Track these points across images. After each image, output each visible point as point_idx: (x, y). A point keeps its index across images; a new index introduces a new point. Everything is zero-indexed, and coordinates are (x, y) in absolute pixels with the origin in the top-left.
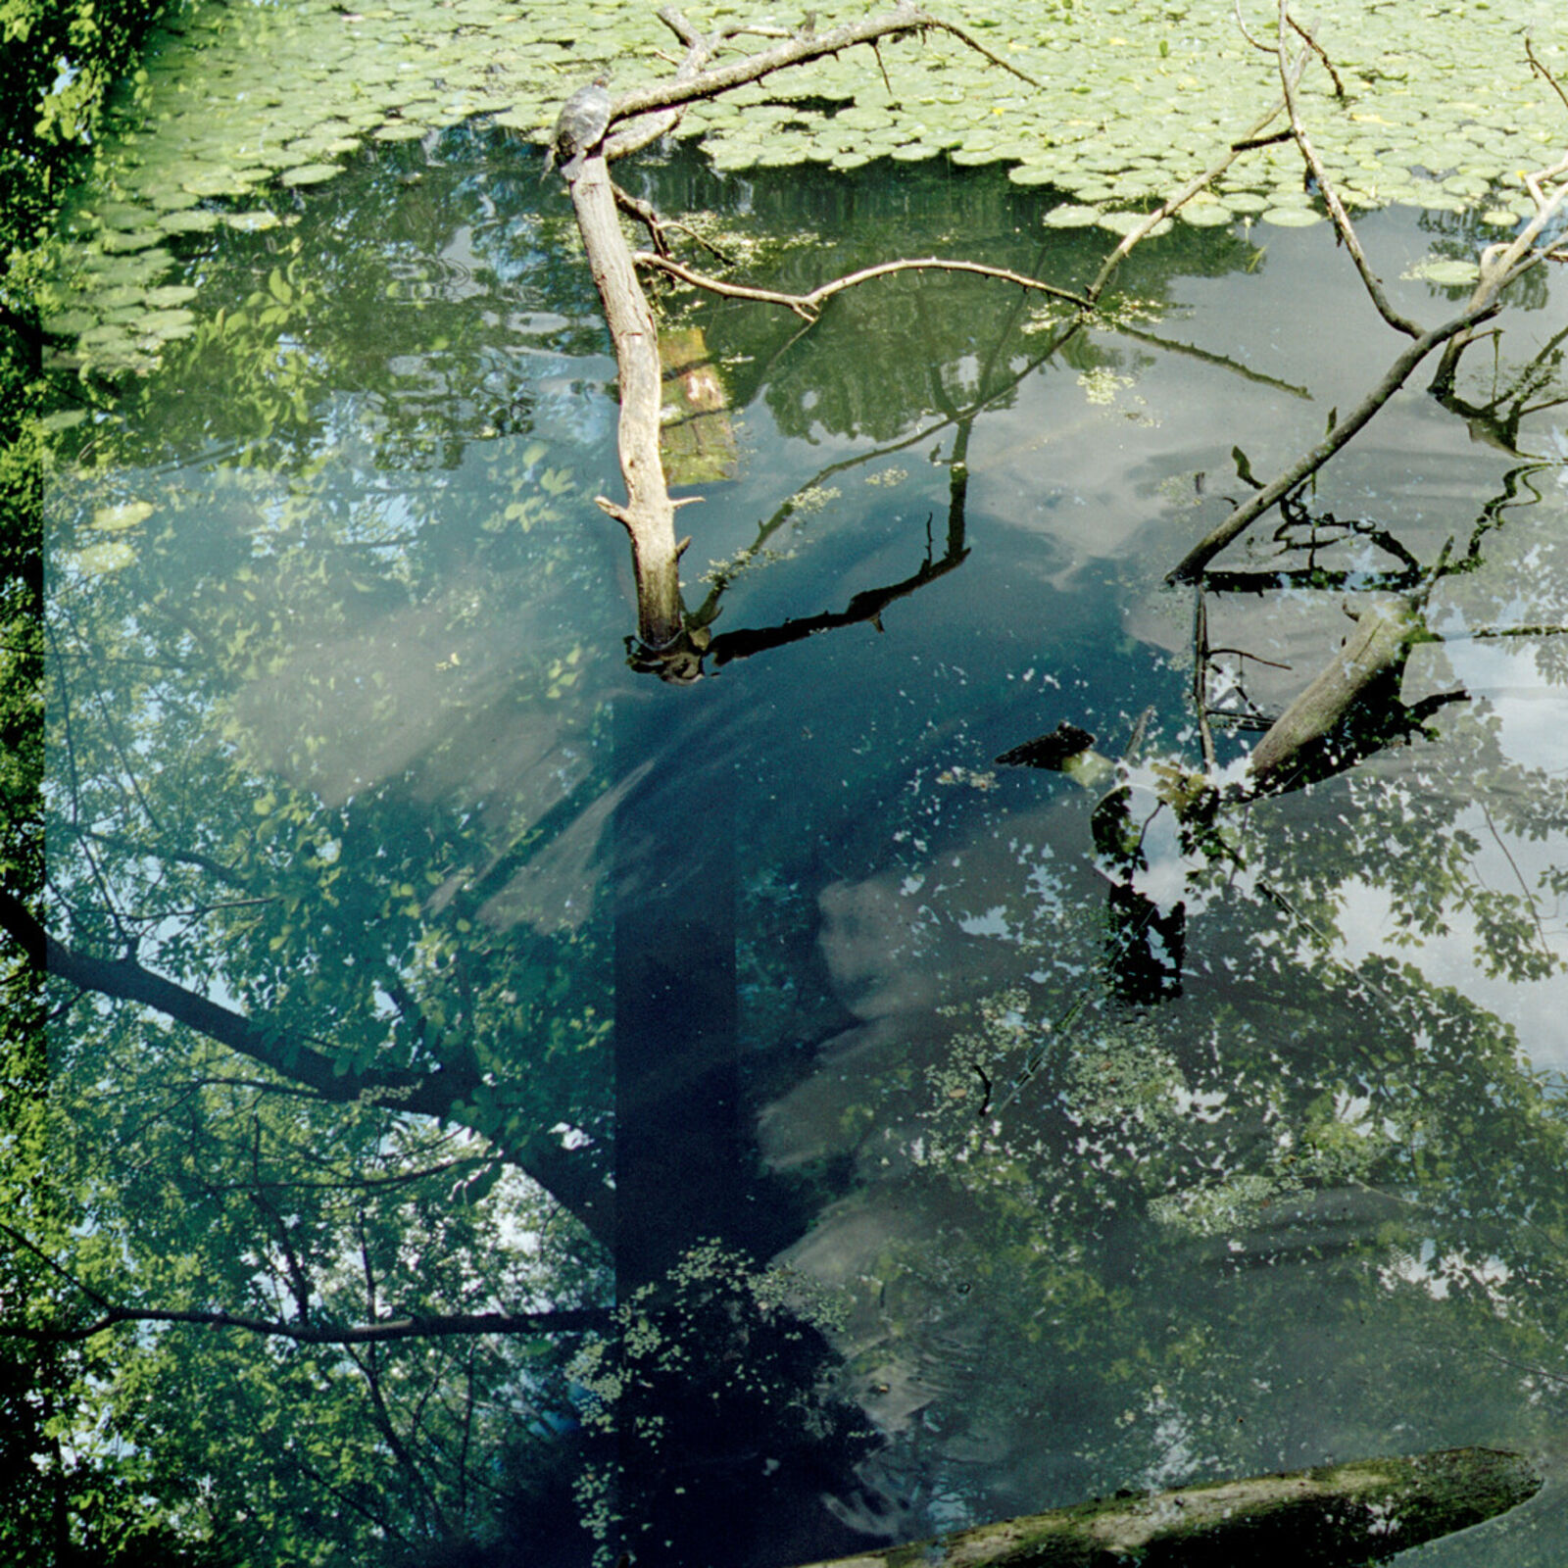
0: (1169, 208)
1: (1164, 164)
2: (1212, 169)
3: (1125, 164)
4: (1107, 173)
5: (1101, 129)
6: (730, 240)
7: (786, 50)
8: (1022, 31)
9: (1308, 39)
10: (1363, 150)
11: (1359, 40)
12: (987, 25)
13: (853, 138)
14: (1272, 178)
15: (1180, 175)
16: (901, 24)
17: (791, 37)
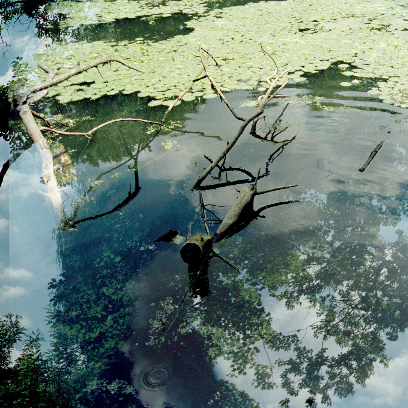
0: (179, 98)
1: (177, 87)
2: (189, 87)
3: (167, 89)
4: (163, 91)
5: (160, 81)
6: (67, 121)
7: (73, 71)
8: (136, 59)
9: (207, 53)
10: (225, 77)
11: (221, 51)
12: (127, 59)
13: (95, 91)
14: (204, 87)
15: (182, 90)
16: (103, 61)
17: (75, 68)
